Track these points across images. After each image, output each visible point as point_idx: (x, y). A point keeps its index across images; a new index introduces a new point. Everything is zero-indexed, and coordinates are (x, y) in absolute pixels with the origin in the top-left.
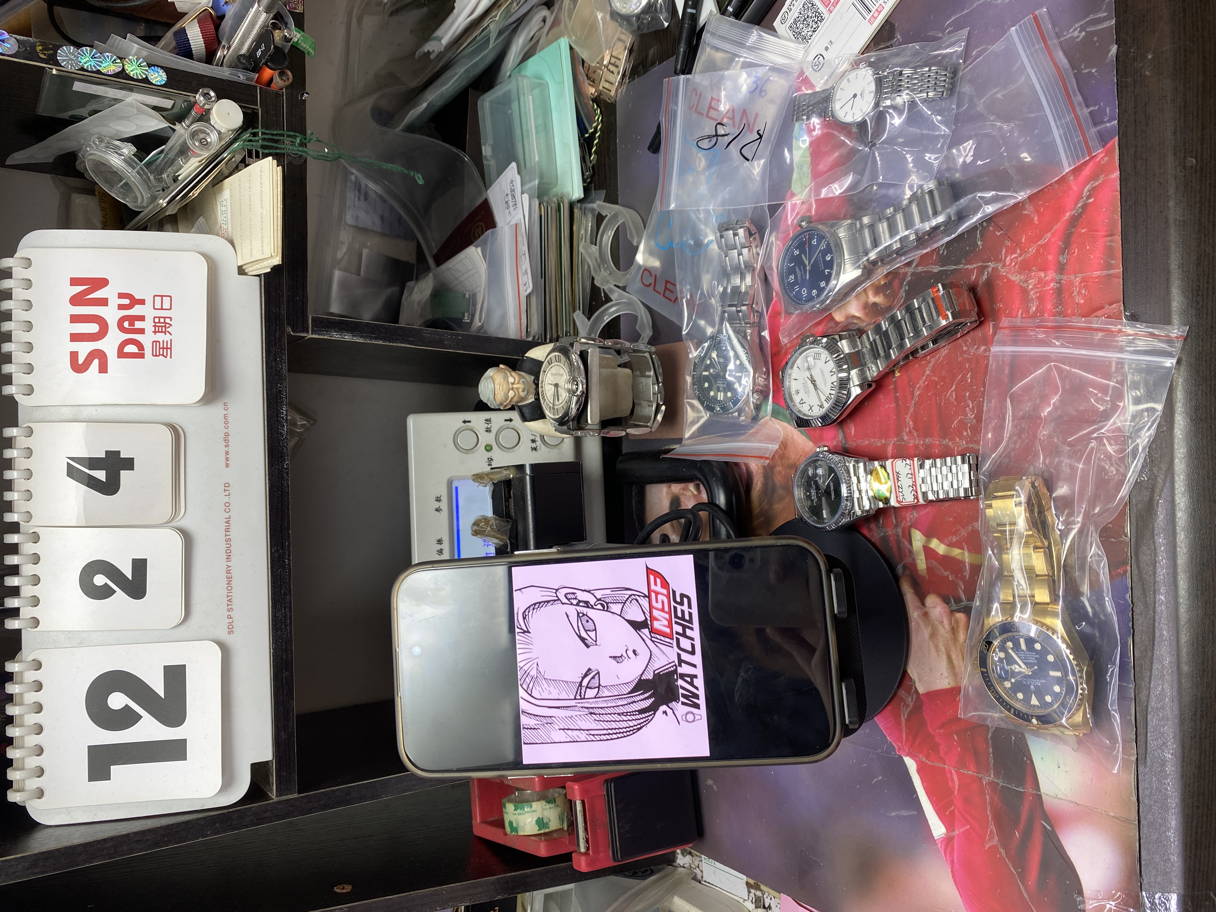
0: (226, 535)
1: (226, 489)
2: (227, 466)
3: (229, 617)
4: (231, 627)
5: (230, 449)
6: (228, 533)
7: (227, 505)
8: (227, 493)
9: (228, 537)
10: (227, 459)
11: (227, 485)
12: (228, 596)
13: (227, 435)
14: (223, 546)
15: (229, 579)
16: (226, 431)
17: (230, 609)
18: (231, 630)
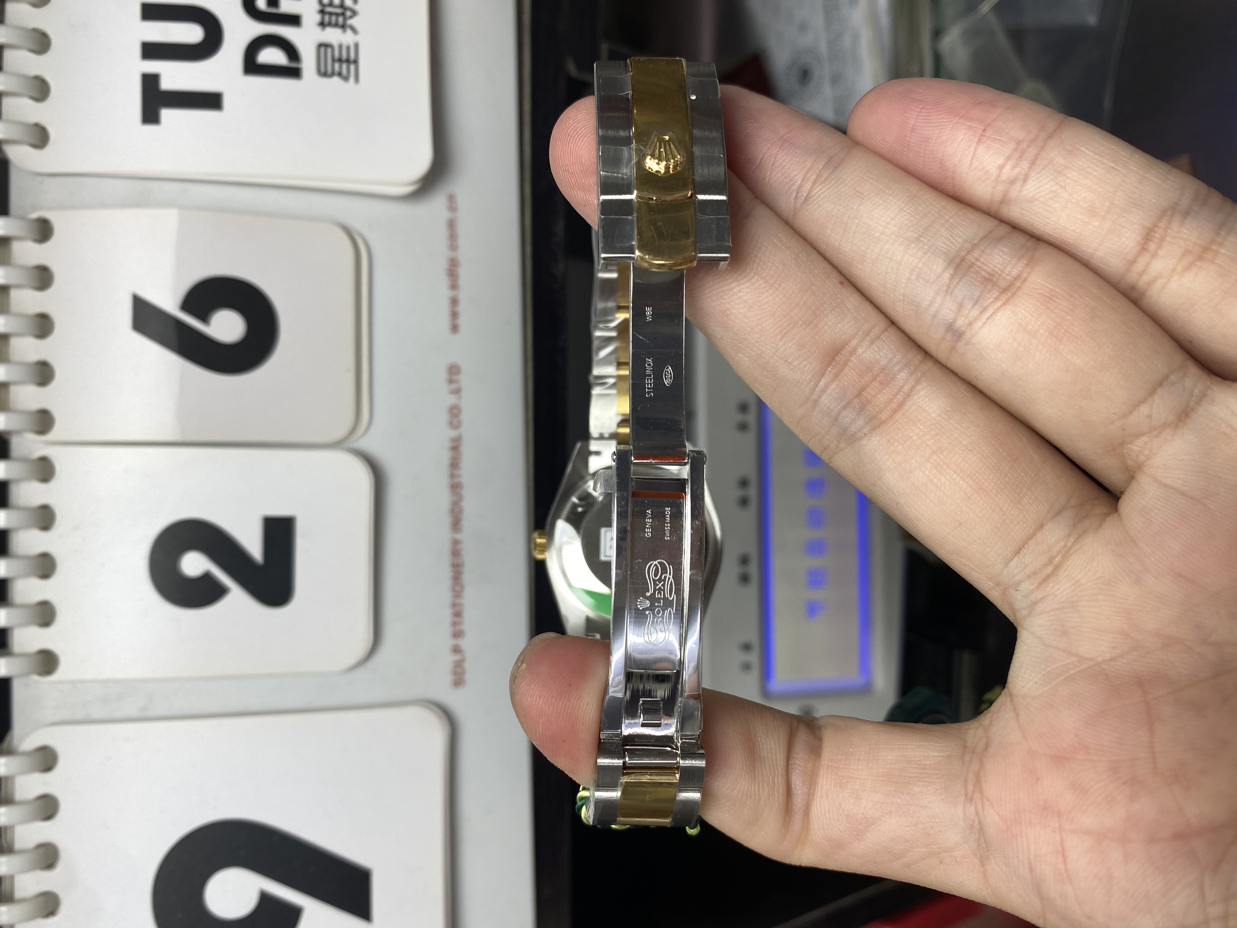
0: (452, 476)
2: (455, 328)
3: (456, 650)
4: (459, 670)
5: (463, 295)
6: (455, 472)
7: (455, 412)
8: (454, 386)
9: (456, 480)
10: (454, 315)
11: (453, 371)
12: (454, 605)
13: (454, 263)
14: (445, 499)
15: (457, 569)
16: (451, 254)
17: (458, 634)
18: (458, 680)
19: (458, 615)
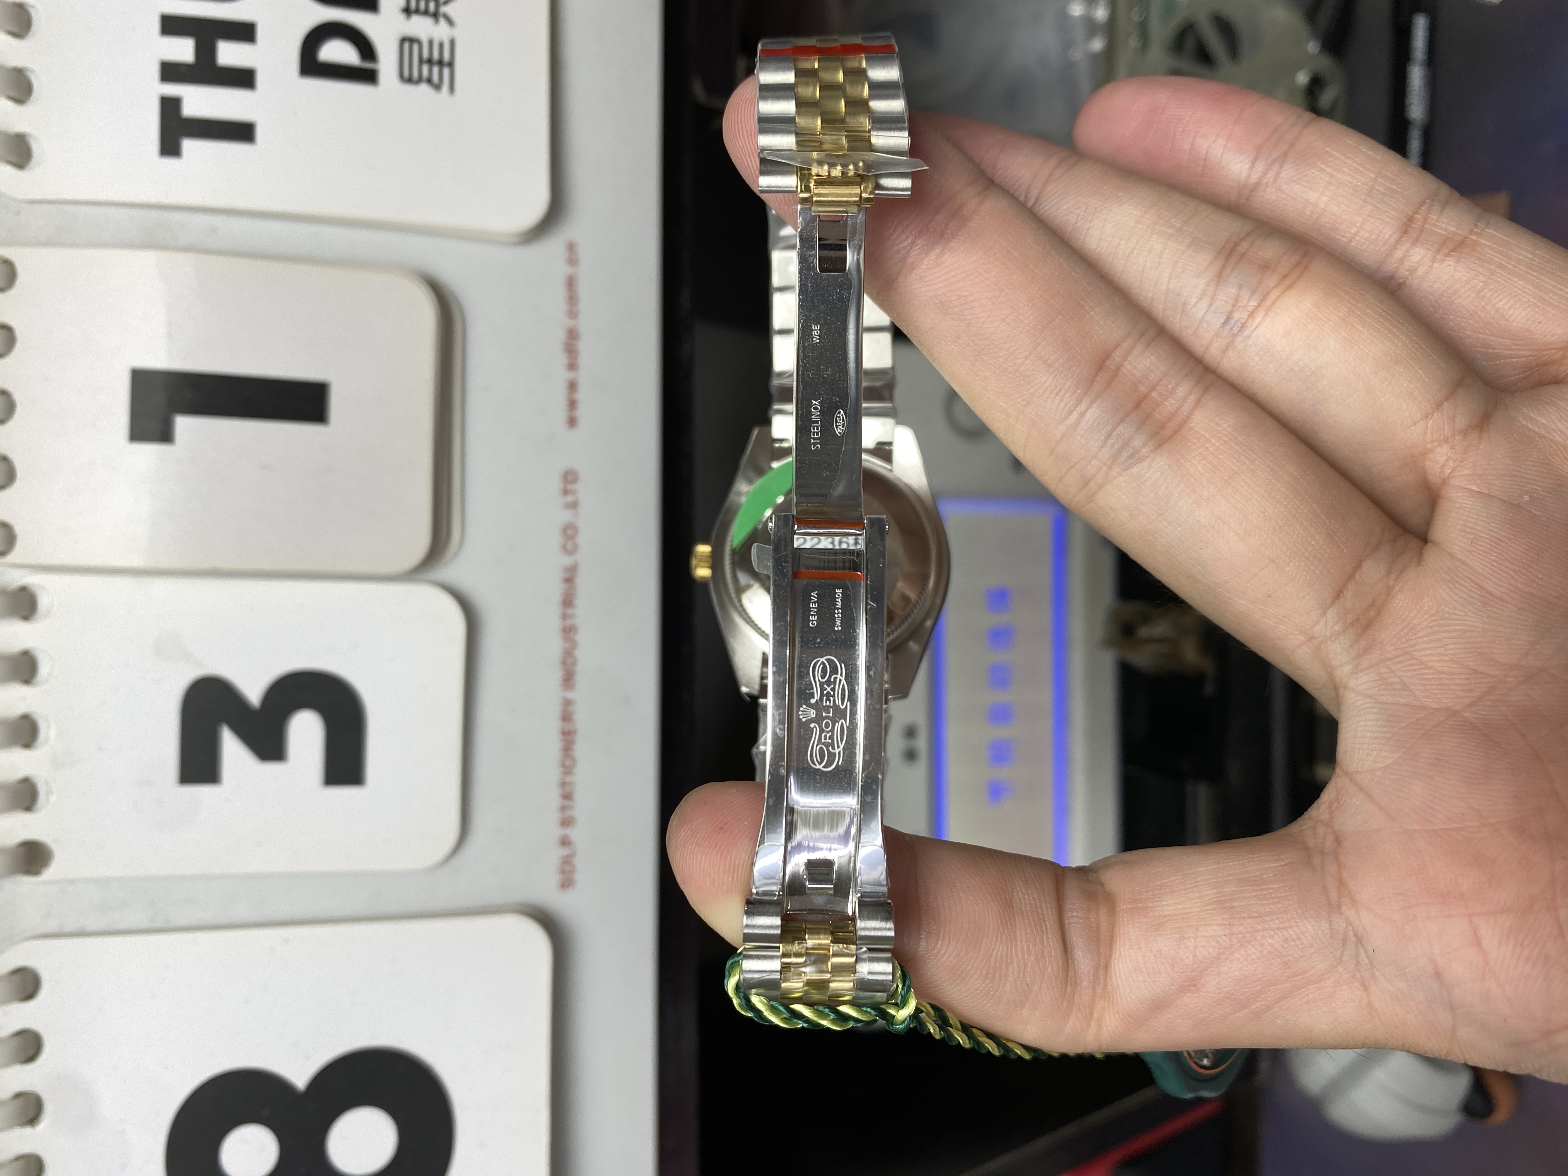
0: (565, 616)
1: (570, 487)
2: (572, 422)
3: (565, 842)
4: (568, 868)
5: (583, 377)
6: (569, 611)
7: (569, 532)
8: (569, 498)
9: (569, 622)
10: (572, 404)
11: (569, 478)
12: (563, 784)
13: (572, 335)
14: (555, 646)
15: (568, 737)
16: (569, 323)
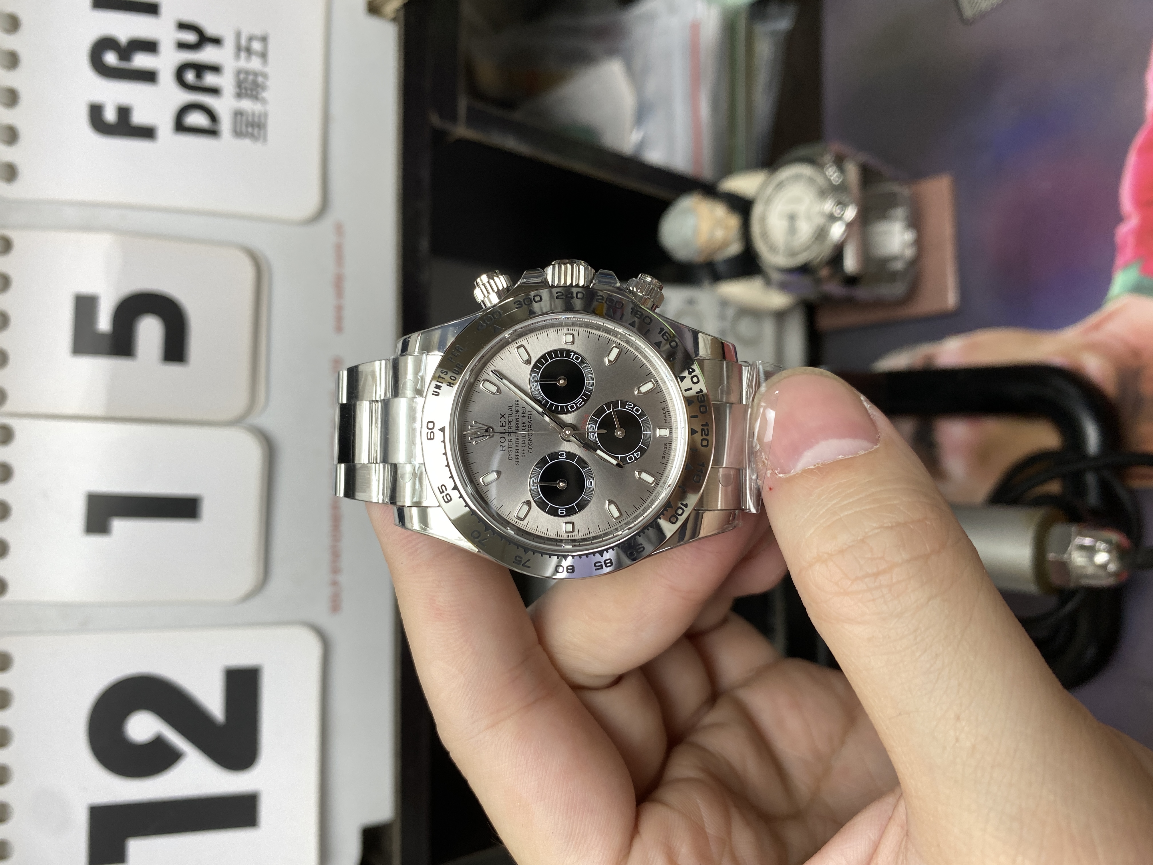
17: (335, 570)
18: (335, 605)
19: (335, 555)
